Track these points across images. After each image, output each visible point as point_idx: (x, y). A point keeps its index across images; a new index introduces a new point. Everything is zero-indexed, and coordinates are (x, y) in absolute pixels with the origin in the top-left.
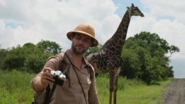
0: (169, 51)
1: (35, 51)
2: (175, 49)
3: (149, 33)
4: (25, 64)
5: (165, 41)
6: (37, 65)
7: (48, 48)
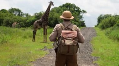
0: (81, 13)
1: (9, 15)
2: (84, 12)
3: (70, 4)
4: (4, 22)
5: (79, 8)
6: (11, 22)
7: (15, 12)
